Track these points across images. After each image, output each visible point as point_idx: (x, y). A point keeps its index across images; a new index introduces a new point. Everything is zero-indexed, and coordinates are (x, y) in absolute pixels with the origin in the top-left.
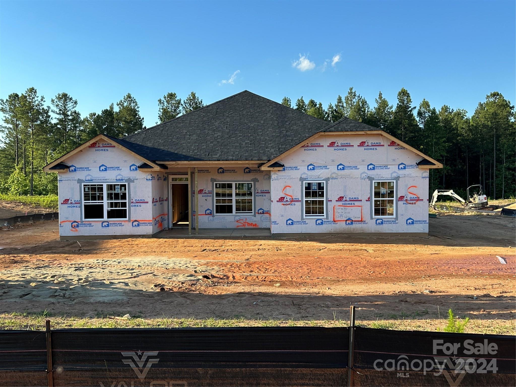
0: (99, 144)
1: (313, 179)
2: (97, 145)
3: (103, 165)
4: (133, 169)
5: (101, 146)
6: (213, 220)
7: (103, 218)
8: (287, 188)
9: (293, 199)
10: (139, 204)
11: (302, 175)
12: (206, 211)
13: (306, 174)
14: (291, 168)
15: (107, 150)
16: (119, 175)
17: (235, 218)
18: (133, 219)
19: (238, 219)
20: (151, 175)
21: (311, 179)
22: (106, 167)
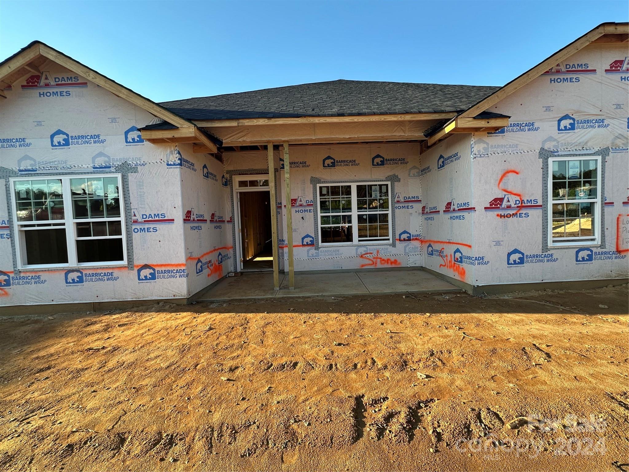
0: (46, 78)
1: (571, 153)
2: (43, 82)
3: (59, 132)
4: (133, 139)
5: (53, 83)
6: (317, 255)
7: (67, 262)
8: (511, 176)
9: (522, 201)
10: (152, 226)
11: (544, 142)
12: (303, 239)
13: (555, 140)
14: (520, 127)
15: (68, 94)
16: (101, 154)
17: (357, 249)
18: (139, 261)
19: (363, 253)
20: (179, 153)
21: (566, 153)
22: (67, 135)
